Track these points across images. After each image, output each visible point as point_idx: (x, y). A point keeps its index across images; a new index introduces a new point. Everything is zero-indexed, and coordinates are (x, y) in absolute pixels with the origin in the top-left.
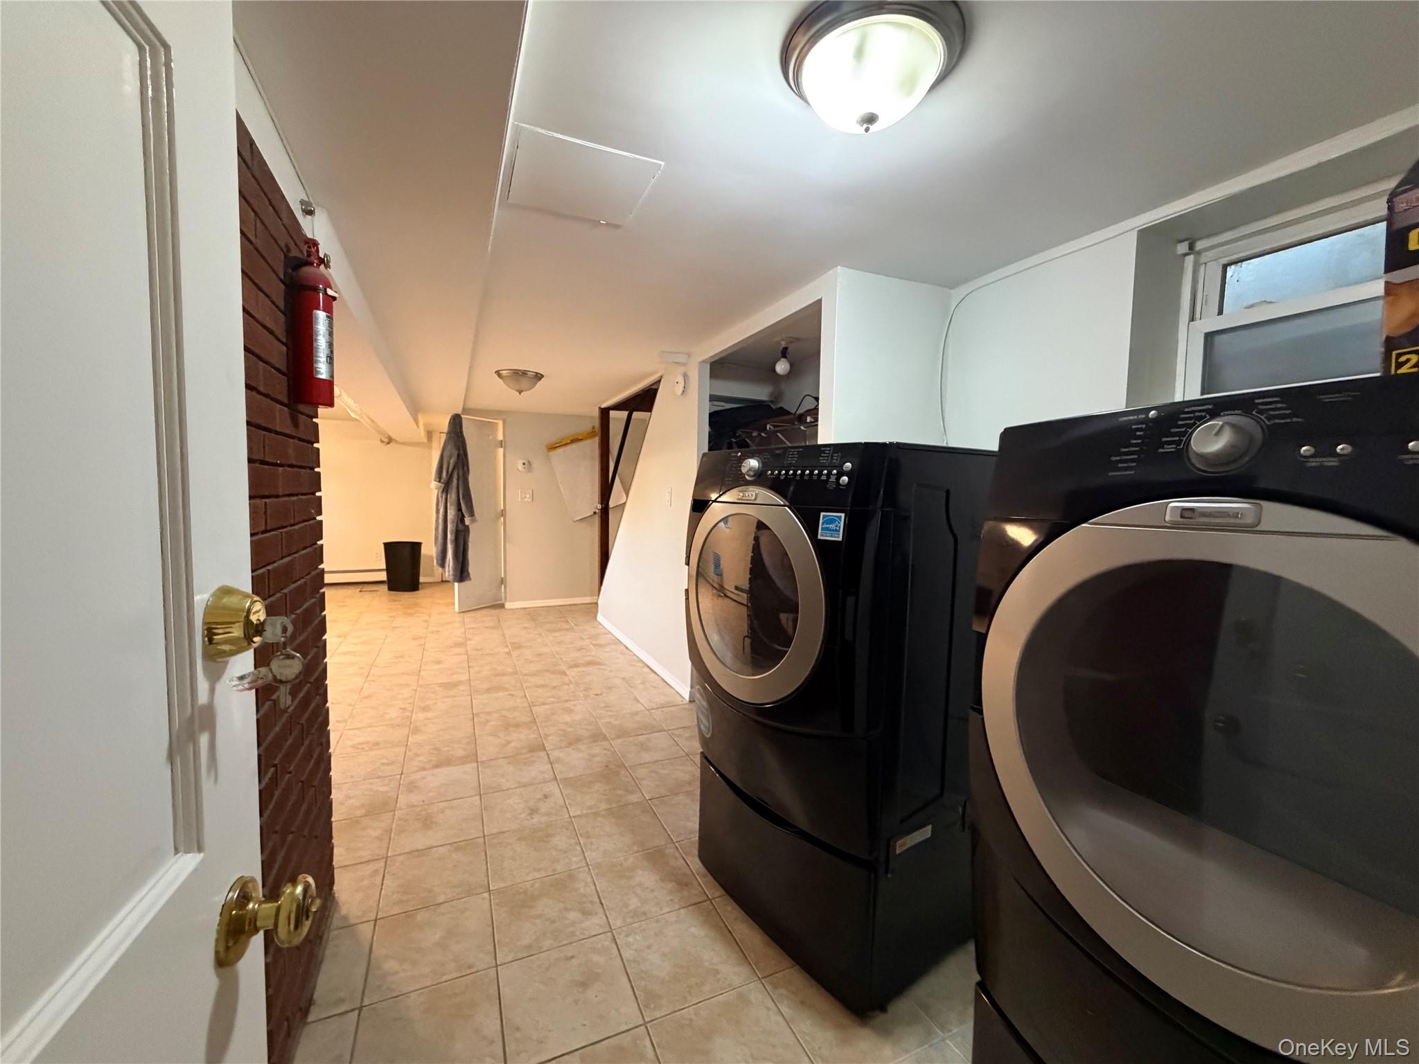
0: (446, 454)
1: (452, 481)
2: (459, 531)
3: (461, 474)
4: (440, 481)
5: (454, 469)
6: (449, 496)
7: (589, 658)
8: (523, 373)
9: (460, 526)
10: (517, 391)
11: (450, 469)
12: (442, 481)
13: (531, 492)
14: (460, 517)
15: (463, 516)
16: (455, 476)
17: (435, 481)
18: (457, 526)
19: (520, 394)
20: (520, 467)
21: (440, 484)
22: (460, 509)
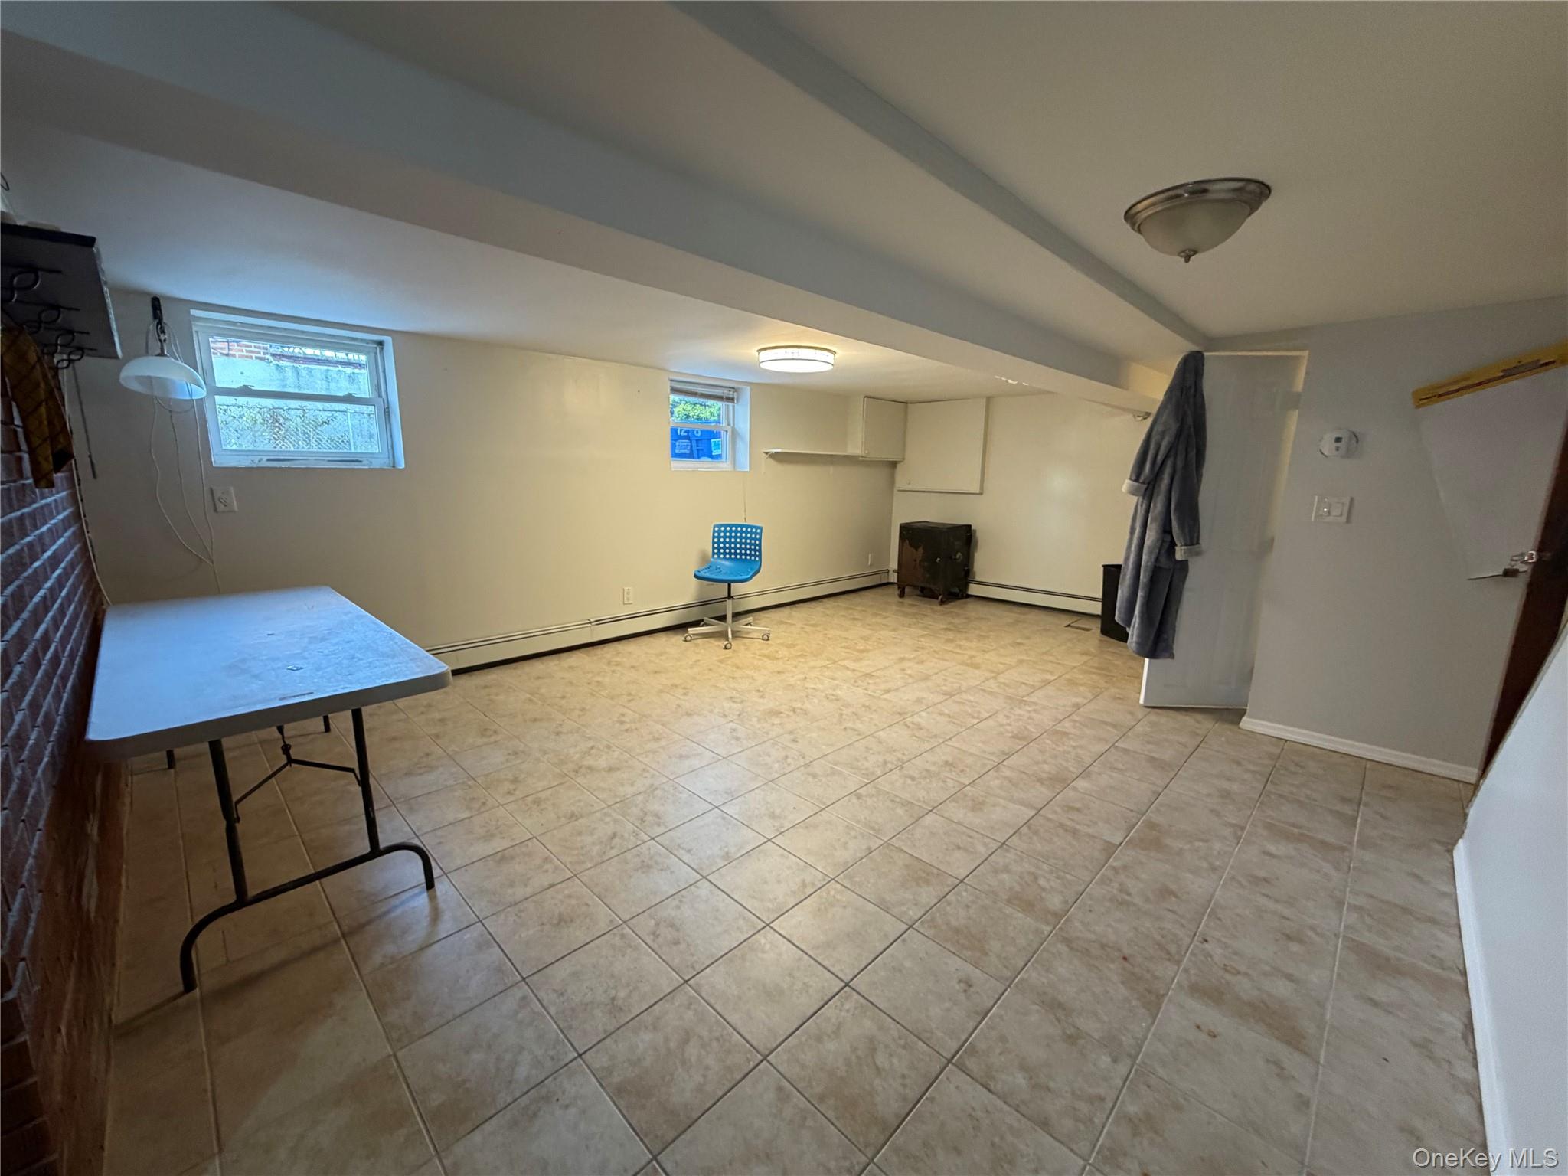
0: (1159, 428)
1: (1162, 479)
2: (1160, 568)
3: (1180, 464)
4: (1136, 480)
5: (1166, 457)
6: (1152, 505)
7: (1282, 989)
8: (1192, 193)
9: (1163, 560)
10: (1179, 254)
11: (1160, 458)
12: (1142, 479)
13: (1347, 501)
14: (1166, 545)
15: (1173, 544)
16: (1168, 471)
17: (1131, 479)
18: (1157, 559)
19: (1187, 259)
20: (1328, 446)
21: (1136, 484)
22: (1166, 529)
